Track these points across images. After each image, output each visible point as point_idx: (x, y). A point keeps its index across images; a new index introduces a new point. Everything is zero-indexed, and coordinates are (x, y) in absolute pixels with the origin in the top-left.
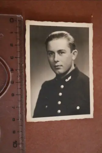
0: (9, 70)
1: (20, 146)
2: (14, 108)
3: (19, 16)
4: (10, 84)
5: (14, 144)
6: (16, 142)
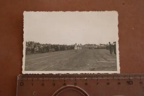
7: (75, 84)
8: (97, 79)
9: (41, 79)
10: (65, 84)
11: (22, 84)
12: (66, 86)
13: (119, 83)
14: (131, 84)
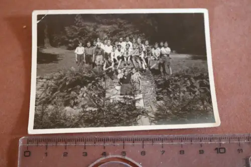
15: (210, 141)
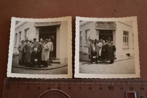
0: (48, 91)
1: (113, 84)
2: (81, 88)
3: (5, 81)
4: (60, 91)
5: (111, 89)
6: (109, 87)
7: (59, 88)
8: (80, 84)
9: (27, 83)
10: (49, 88)
11: (8, 87)
12: (51, 90)
13: (101, 89)
14: (112, 89)
15: (106, 83)
